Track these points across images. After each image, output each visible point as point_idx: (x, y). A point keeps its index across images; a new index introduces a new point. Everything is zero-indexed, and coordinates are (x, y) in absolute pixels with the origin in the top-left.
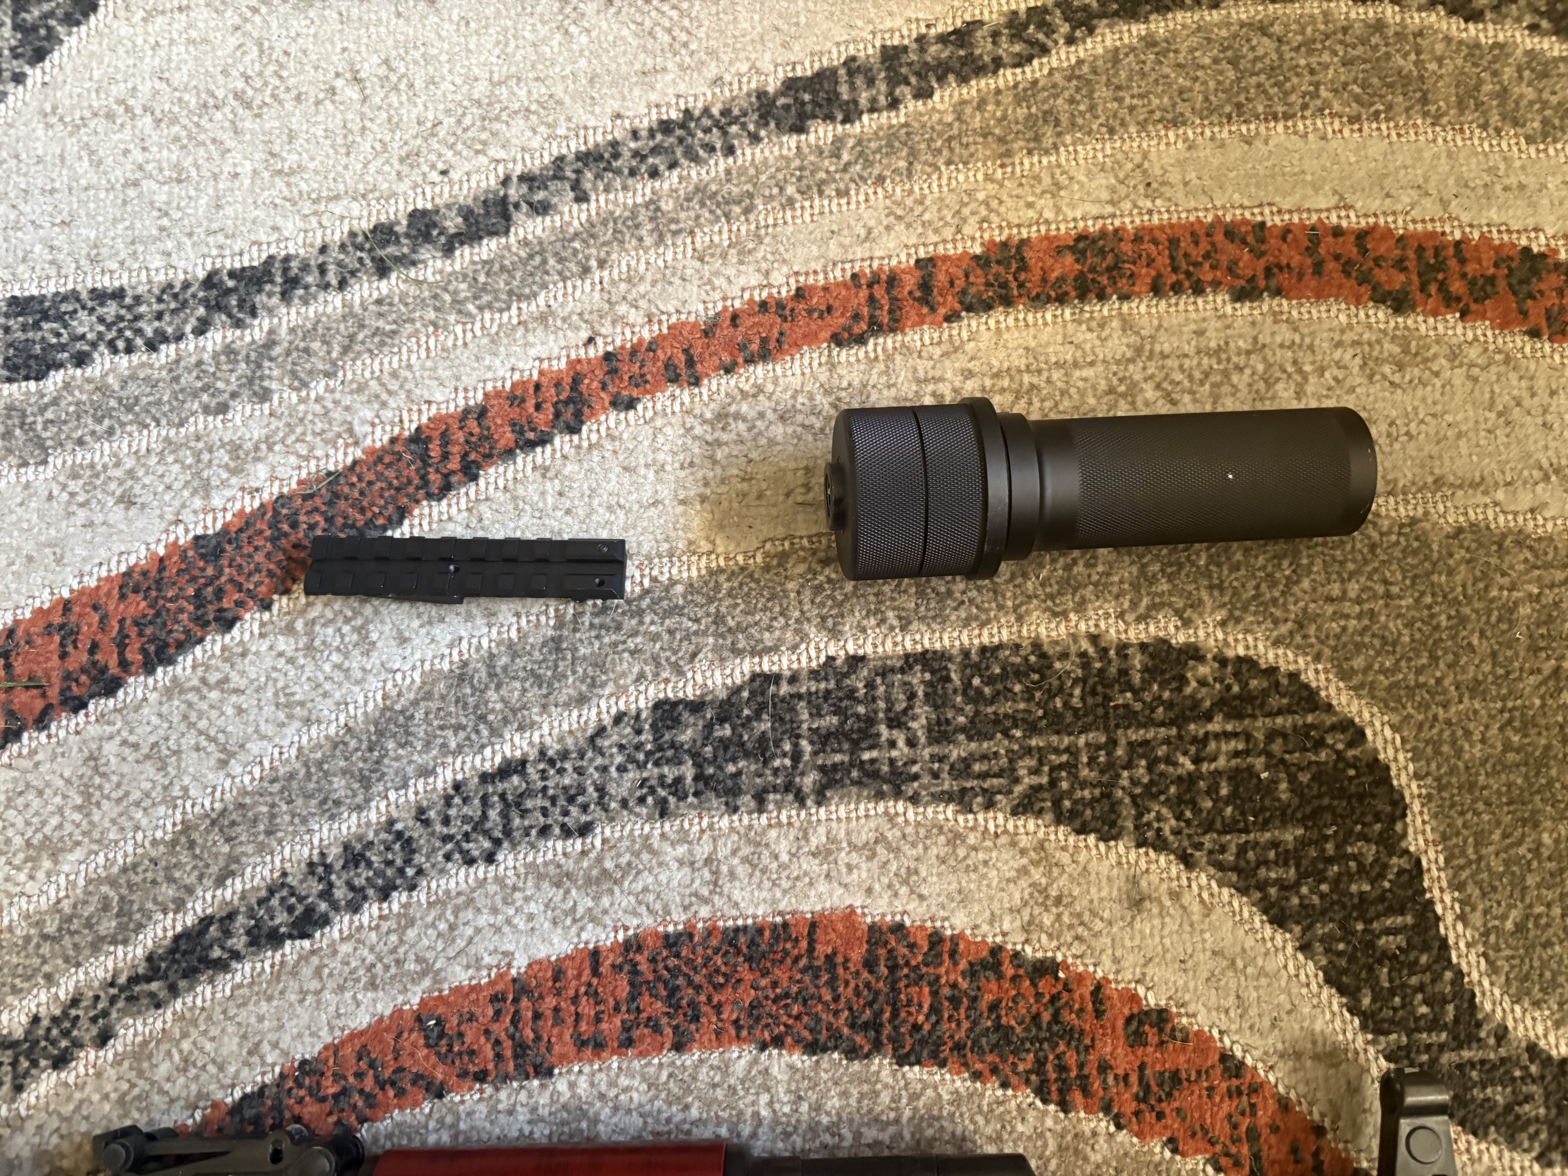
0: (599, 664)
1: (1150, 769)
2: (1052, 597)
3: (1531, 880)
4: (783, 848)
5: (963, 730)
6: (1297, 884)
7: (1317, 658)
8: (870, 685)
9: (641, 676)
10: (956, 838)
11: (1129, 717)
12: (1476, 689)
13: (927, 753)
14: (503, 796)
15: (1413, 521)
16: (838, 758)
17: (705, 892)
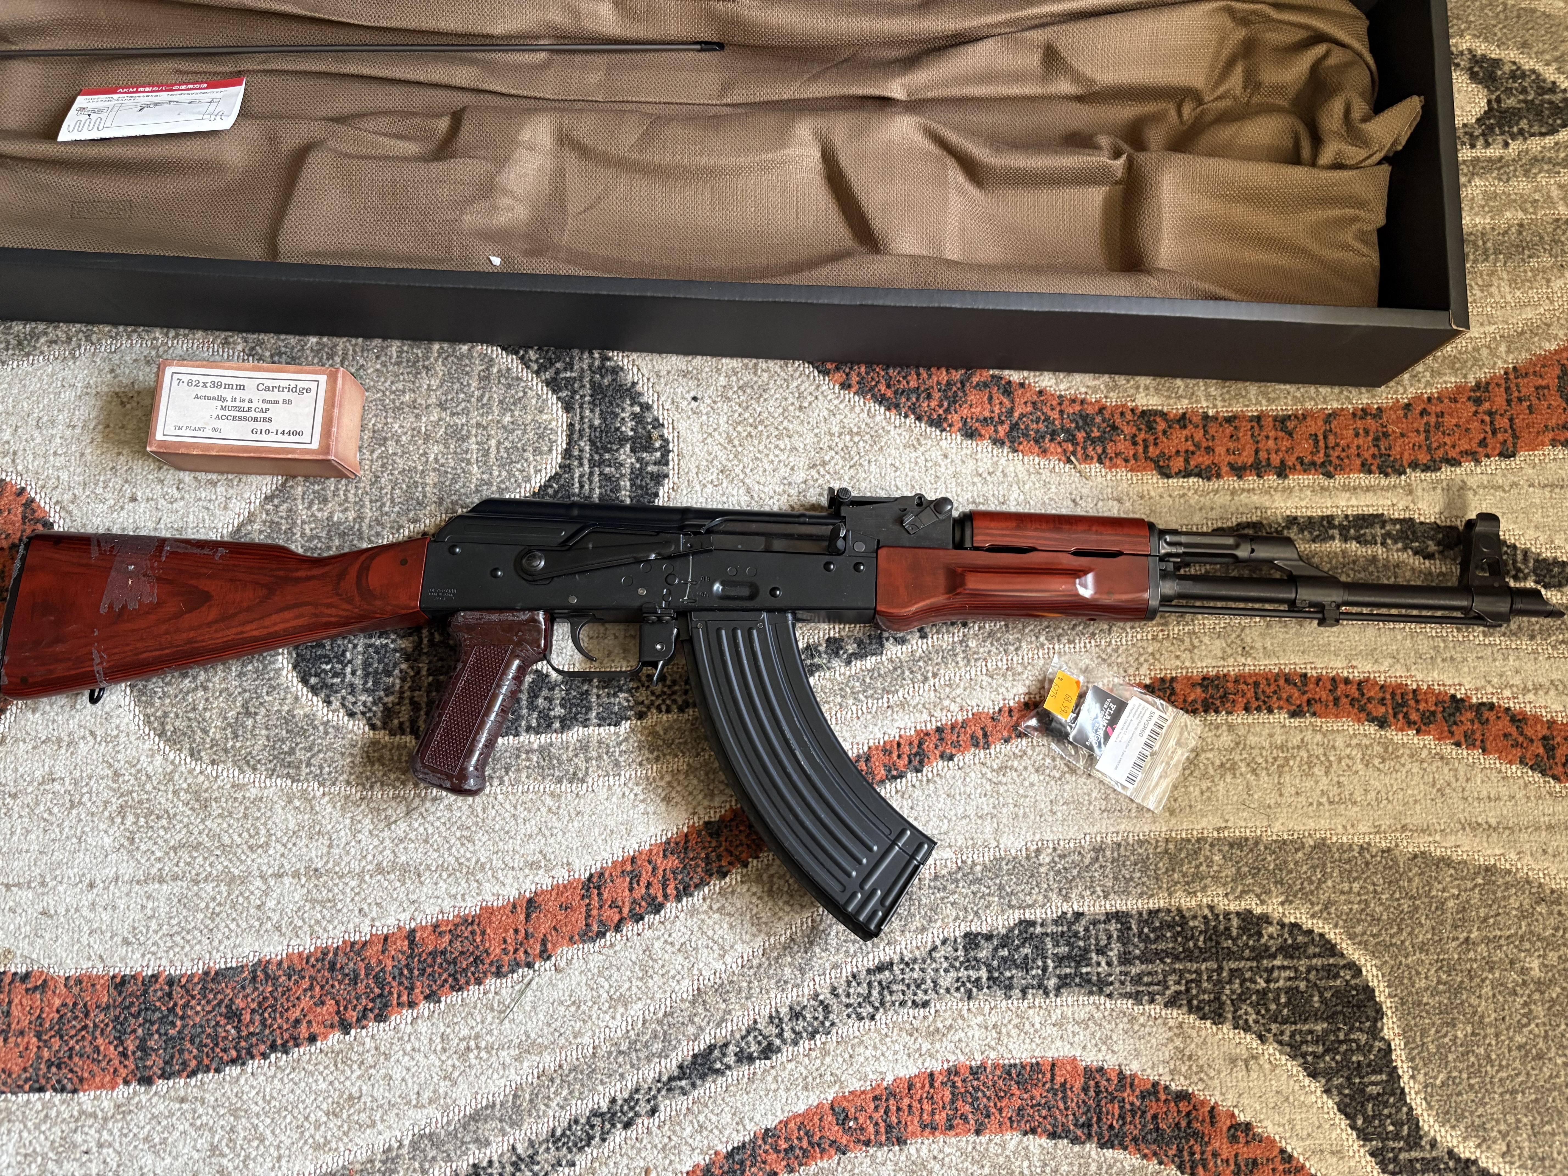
0: (933, 910)
1: (1241, 985)
2: (1188, 883)
3: (1451, 1057)
4: (1037, 1020)
5: (1138, 958)
6: (1323, 1055)
7: (1336, 926)
8: (1087, 930)
9: (957, 918)
10: (1133, 1020)
11: (1230, 955)
12: (1423, 948)
13: (1118, 970)
14: (880, 983)
15: (1389, 850)
16: (1068, 970)
17: (993, 1043)
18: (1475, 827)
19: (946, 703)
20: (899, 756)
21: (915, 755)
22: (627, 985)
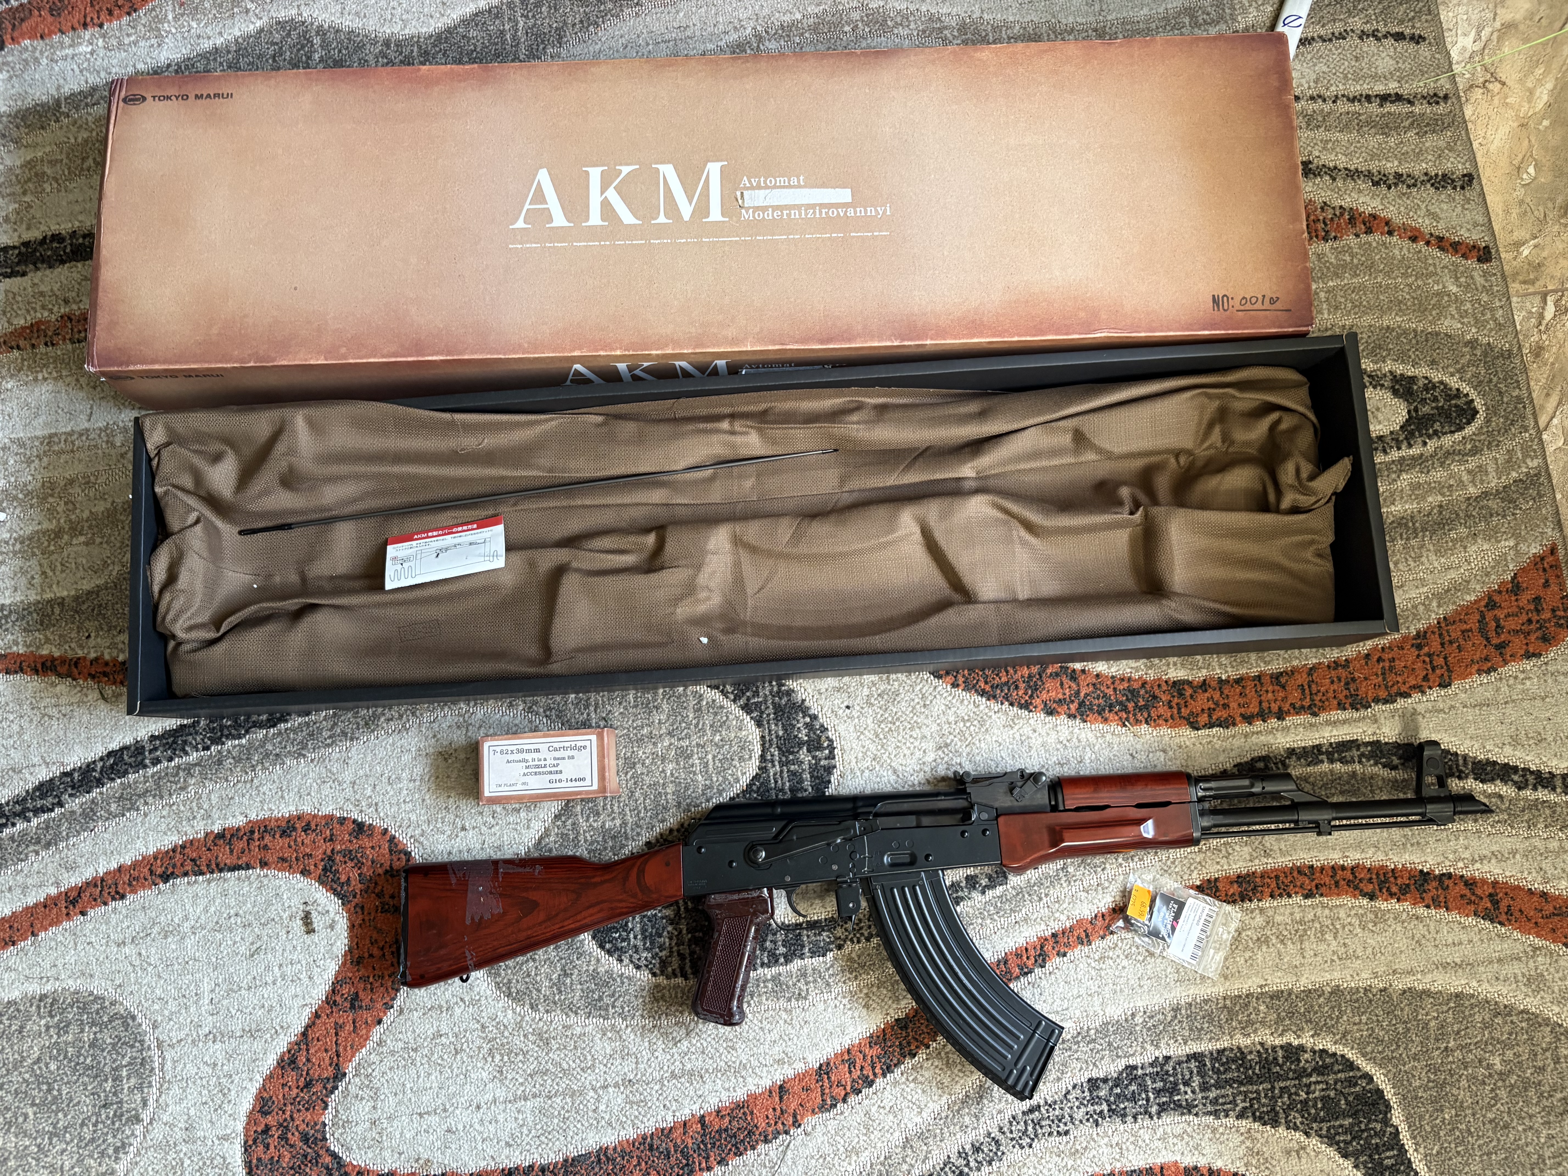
1: (1289, 1098)
2: (1243, 1028)
3: (1442, 1133)
4: (1147, 1137)
5: (1213, 1086)
6: (1351, 1142)
7: (1352, 1048)
8: (1174, 1069)
9: (1081, 1068)
10: (1214, 1130)
11: (1279, 1077)
12: (1415, 1058)
13: (1200, 1096)
14: (1033, 1121)
15: (1385, 989)
16: (1164, 1099)
17: (1117, 1157)
18: (1445, 966)
19: (1057, 915)
20: (1028, 958)
21: (1039, 955)
22: (856, 1140)
